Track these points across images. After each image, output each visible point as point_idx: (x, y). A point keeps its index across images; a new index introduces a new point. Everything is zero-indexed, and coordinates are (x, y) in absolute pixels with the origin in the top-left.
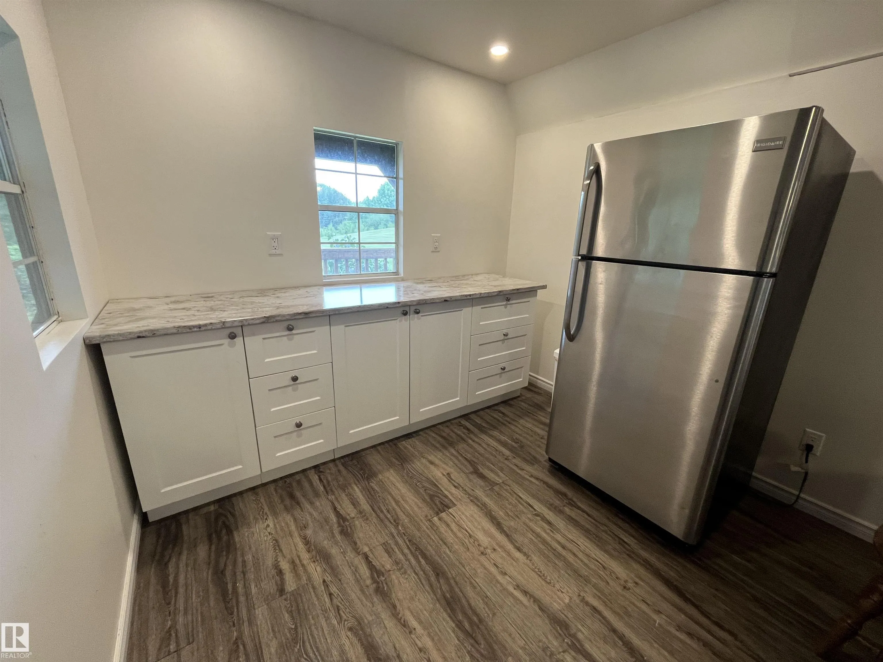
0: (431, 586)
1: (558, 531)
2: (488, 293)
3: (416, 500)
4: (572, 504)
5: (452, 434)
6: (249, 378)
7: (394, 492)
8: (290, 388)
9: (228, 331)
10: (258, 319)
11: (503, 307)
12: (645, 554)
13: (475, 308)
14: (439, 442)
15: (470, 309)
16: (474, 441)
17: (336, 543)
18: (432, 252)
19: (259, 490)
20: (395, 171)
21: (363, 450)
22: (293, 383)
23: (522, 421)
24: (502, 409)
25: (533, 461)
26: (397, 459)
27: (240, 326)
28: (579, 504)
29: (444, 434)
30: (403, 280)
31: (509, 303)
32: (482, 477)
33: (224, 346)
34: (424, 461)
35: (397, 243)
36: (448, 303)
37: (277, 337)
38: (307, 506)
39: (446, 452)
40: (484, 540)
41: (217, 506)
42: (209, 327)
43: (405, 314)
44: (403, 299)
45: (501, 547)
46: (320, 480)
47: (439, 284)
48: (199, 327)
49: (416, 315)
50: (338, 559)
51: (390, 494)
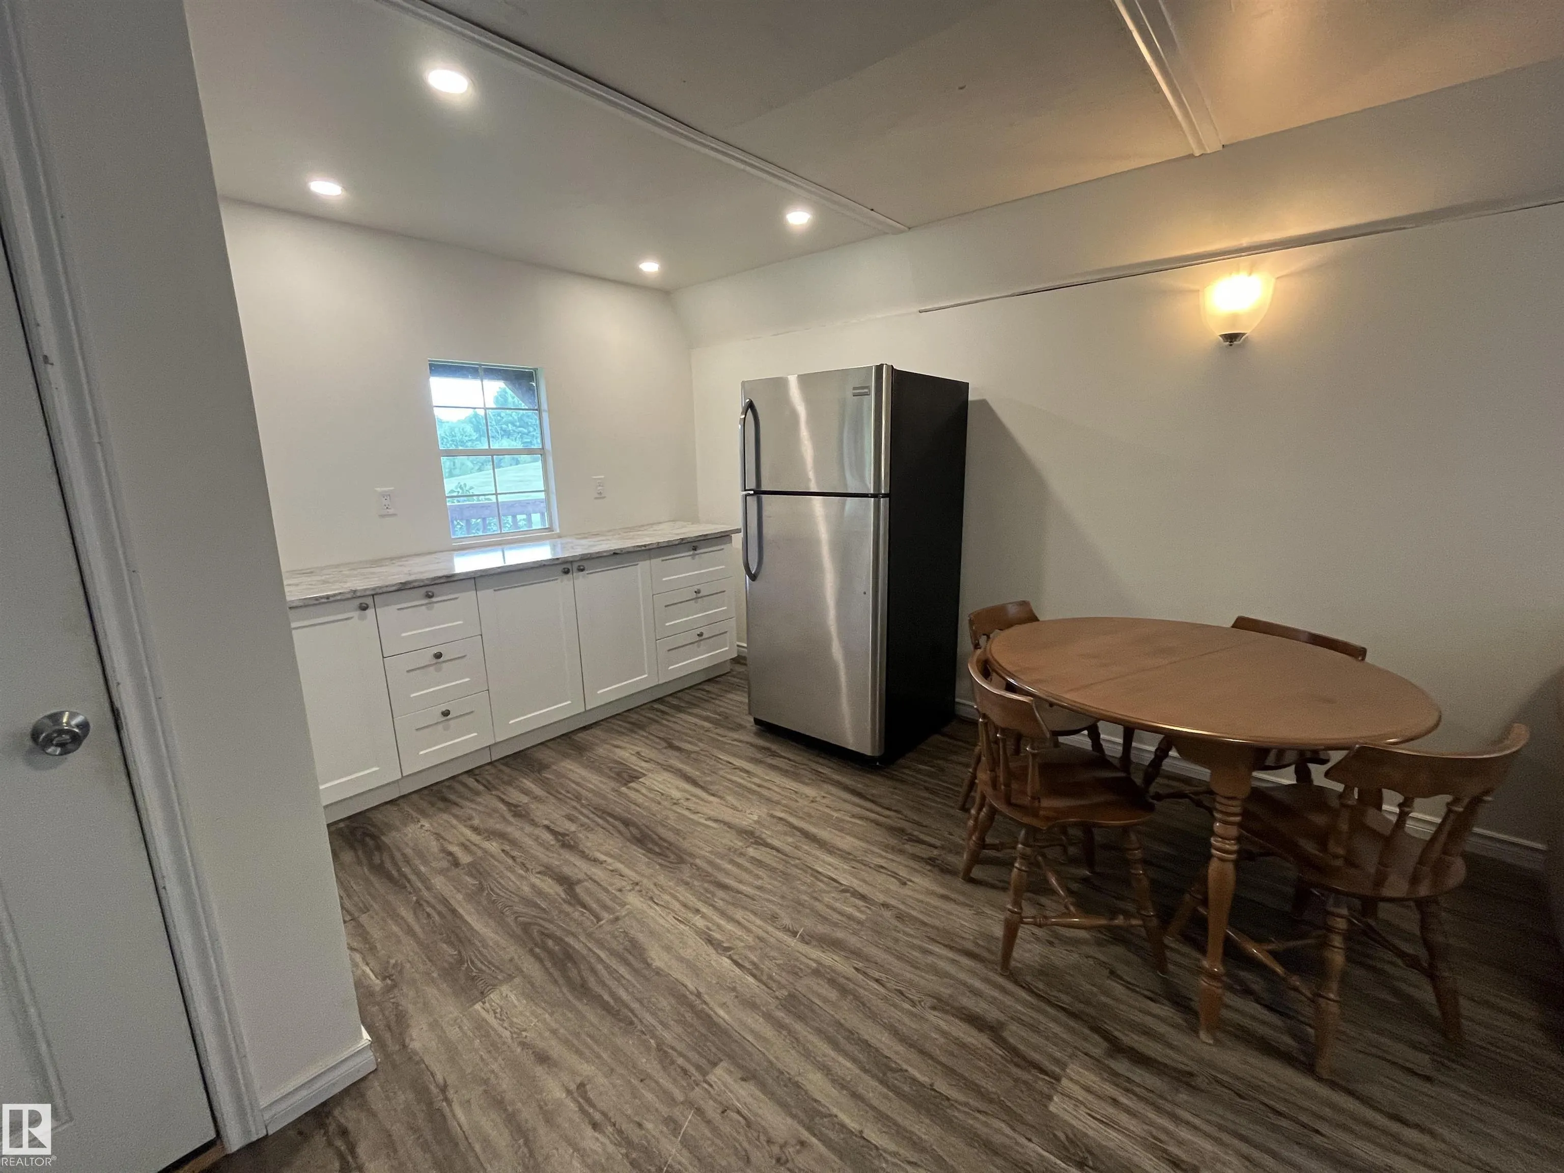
0: (619, 832)
1: (755, 775)
2: (668, 542)
3: (600, 779)
4: (774, 754)
5: (641, 718)
6: (383, 657)
7: (571, 776)
8: (432, 668)
9: (357, 602)
10: (394, 585)
11: (690, 557)
12: (836, 777)
13: (653, 561)
14: (625, 728)
15: (648, 562)
16: (668, 721)
17: (511, 824)
18: (596, 498)
19: (400, 802)
20: (536, 401)
21: (528, 749)
22: (435, 661)
23: (730, 696)
24: (706, 687)
25: (739, 727)
26: (572, 750)
27: (369, 595)
28: (783, 754)
29: (633, 720)
30: (560, 537)
31: (696, 552)
32: (678, 749)
33: (352, 620)
34: (608, 746)
35: (547, 491)
36: (618, 556)
37: (414, 606)
38: (468, 804)
39: (633, 735)
40: (676, 794)
41: (347, 822)
42: (339, 597)
43: (566, 572)
44: (560, 555)
45: (695, 796)
46: (477, 781)
47: (608, 538)
48: (328, 597)
49: (581, 573)
50: (517, 834)
51: (570, 779)
